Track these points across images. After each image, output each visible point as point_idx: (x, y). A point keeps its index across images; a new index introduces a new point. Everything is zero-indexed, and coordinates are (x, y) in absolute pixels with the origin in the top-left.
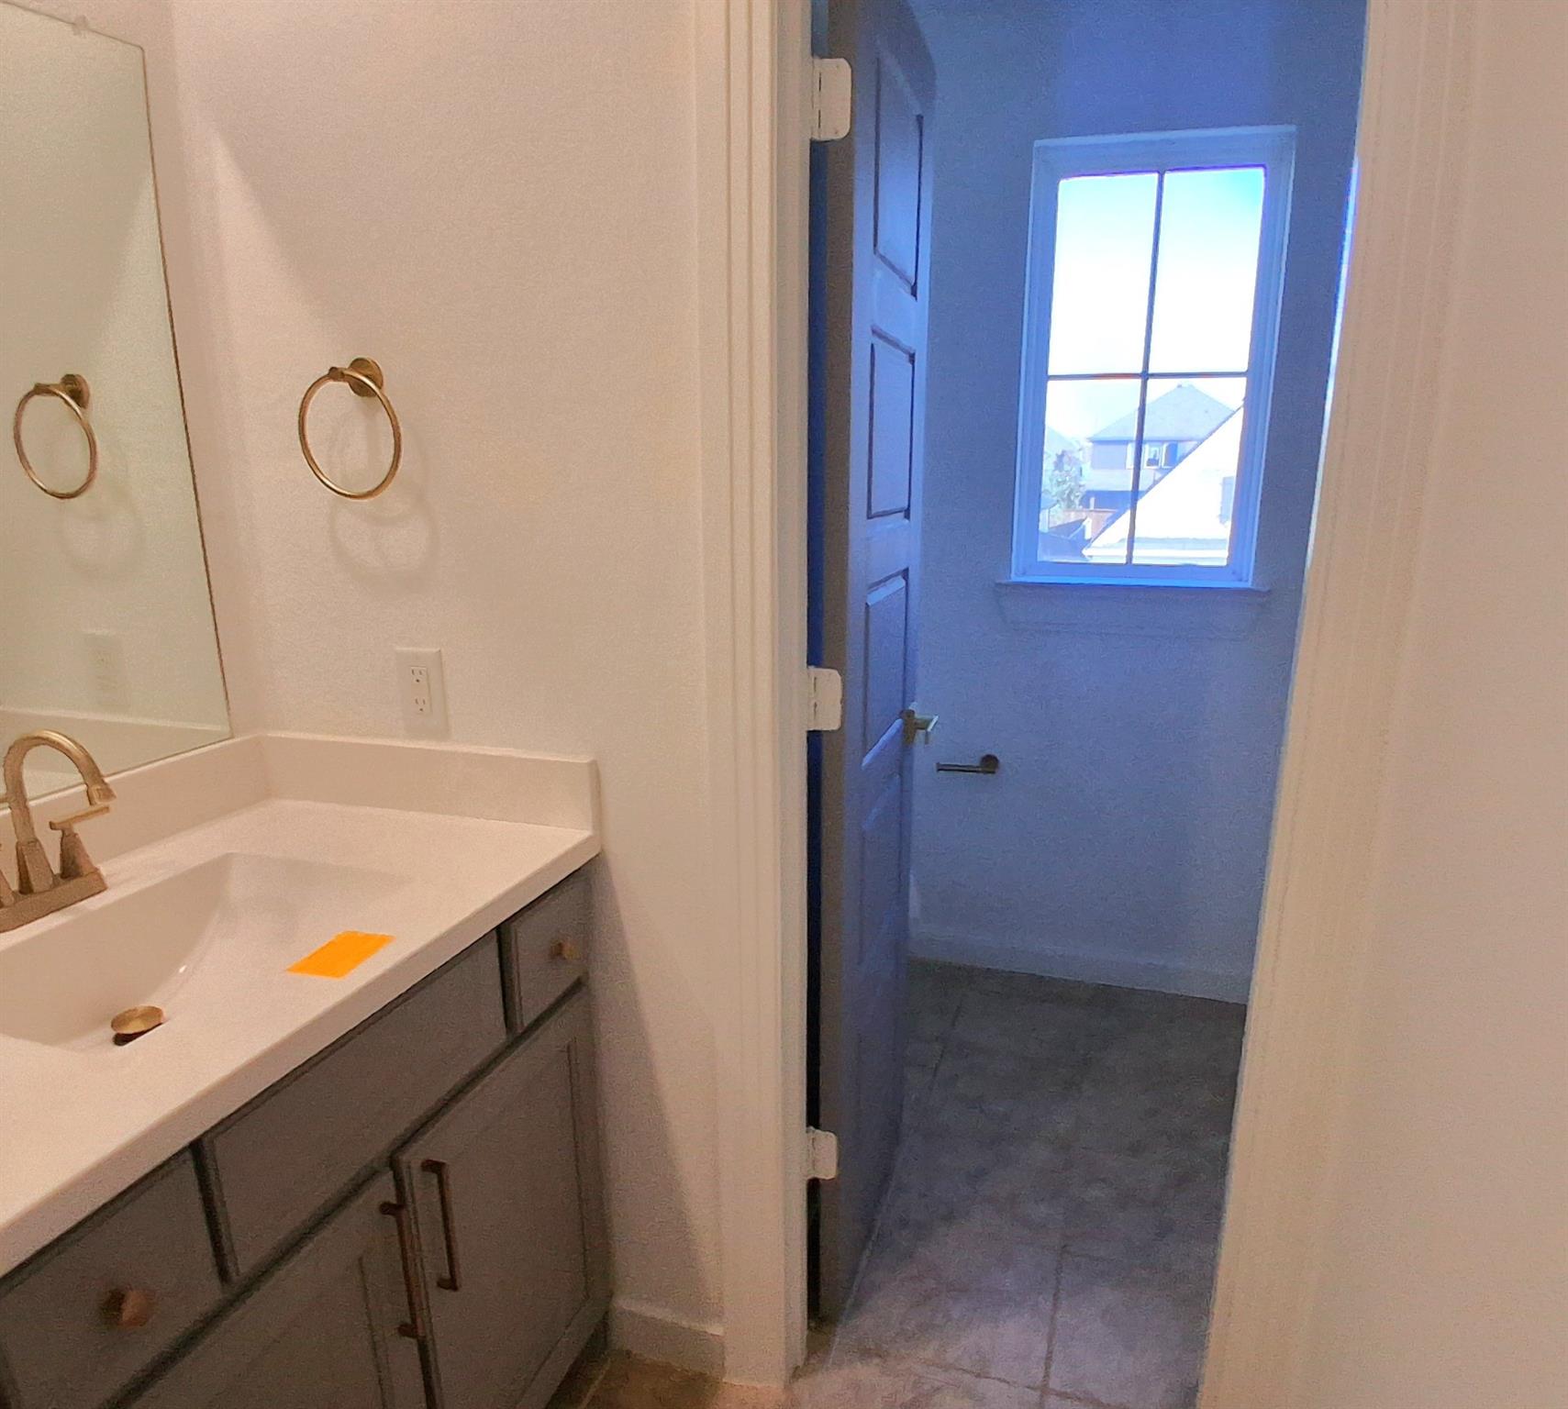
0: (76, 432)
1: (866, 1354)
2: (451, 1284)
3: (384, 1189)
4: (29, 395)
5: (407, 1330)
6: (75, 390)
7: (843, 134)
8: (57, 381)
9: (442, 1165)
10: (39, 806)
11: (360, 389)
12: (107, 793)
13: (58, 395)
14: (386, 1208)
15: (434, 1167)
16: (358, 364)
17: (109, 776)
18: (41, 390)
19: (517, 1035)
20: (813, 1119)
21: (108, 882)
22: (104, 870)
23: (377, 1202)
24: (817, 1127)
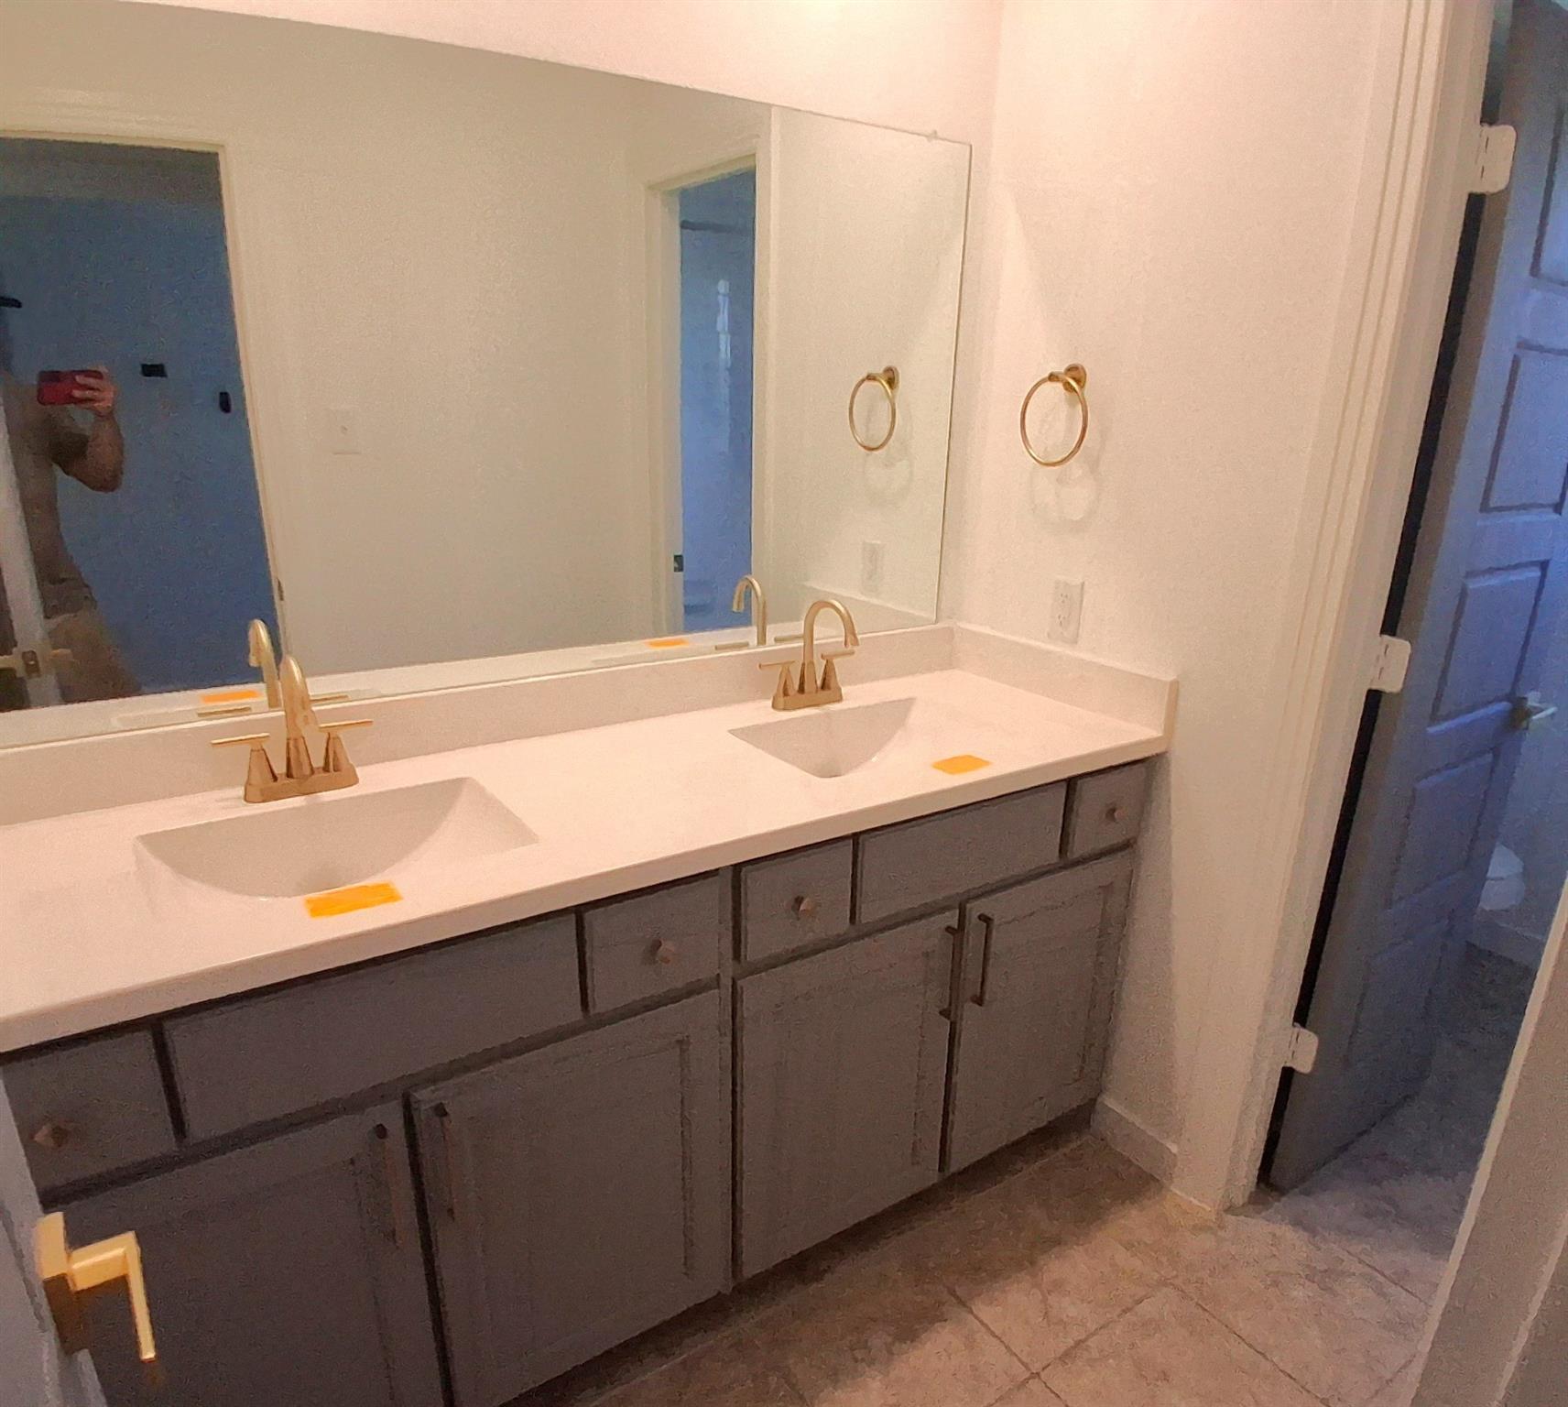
0: (886, 405)
1: (1297, 1223)
2: (979, 1000)
3: (952, 919)
4: (863, 381)
5: (945, 1013)
6: (891, 379)
7: (1502, 186)
8: (881, 371)
9: (990, 919)
10: (821, 645)
11: (1068, 387)
12: (856, 642)
13: (880, 382)
14: (949, 929)
15: (986, 919)
16: (1072, 369)
17: (860, 634)
18: (870, 378)
19: (1067, 860)
20: (1301, 1017)
21: (844, 697)
22: (844, 690)
23: (944, 925)
24: (1303, 1025)
